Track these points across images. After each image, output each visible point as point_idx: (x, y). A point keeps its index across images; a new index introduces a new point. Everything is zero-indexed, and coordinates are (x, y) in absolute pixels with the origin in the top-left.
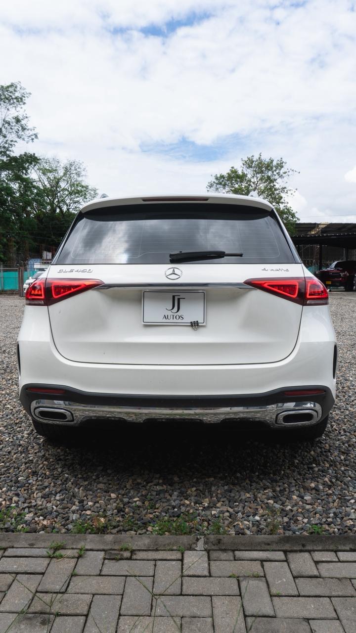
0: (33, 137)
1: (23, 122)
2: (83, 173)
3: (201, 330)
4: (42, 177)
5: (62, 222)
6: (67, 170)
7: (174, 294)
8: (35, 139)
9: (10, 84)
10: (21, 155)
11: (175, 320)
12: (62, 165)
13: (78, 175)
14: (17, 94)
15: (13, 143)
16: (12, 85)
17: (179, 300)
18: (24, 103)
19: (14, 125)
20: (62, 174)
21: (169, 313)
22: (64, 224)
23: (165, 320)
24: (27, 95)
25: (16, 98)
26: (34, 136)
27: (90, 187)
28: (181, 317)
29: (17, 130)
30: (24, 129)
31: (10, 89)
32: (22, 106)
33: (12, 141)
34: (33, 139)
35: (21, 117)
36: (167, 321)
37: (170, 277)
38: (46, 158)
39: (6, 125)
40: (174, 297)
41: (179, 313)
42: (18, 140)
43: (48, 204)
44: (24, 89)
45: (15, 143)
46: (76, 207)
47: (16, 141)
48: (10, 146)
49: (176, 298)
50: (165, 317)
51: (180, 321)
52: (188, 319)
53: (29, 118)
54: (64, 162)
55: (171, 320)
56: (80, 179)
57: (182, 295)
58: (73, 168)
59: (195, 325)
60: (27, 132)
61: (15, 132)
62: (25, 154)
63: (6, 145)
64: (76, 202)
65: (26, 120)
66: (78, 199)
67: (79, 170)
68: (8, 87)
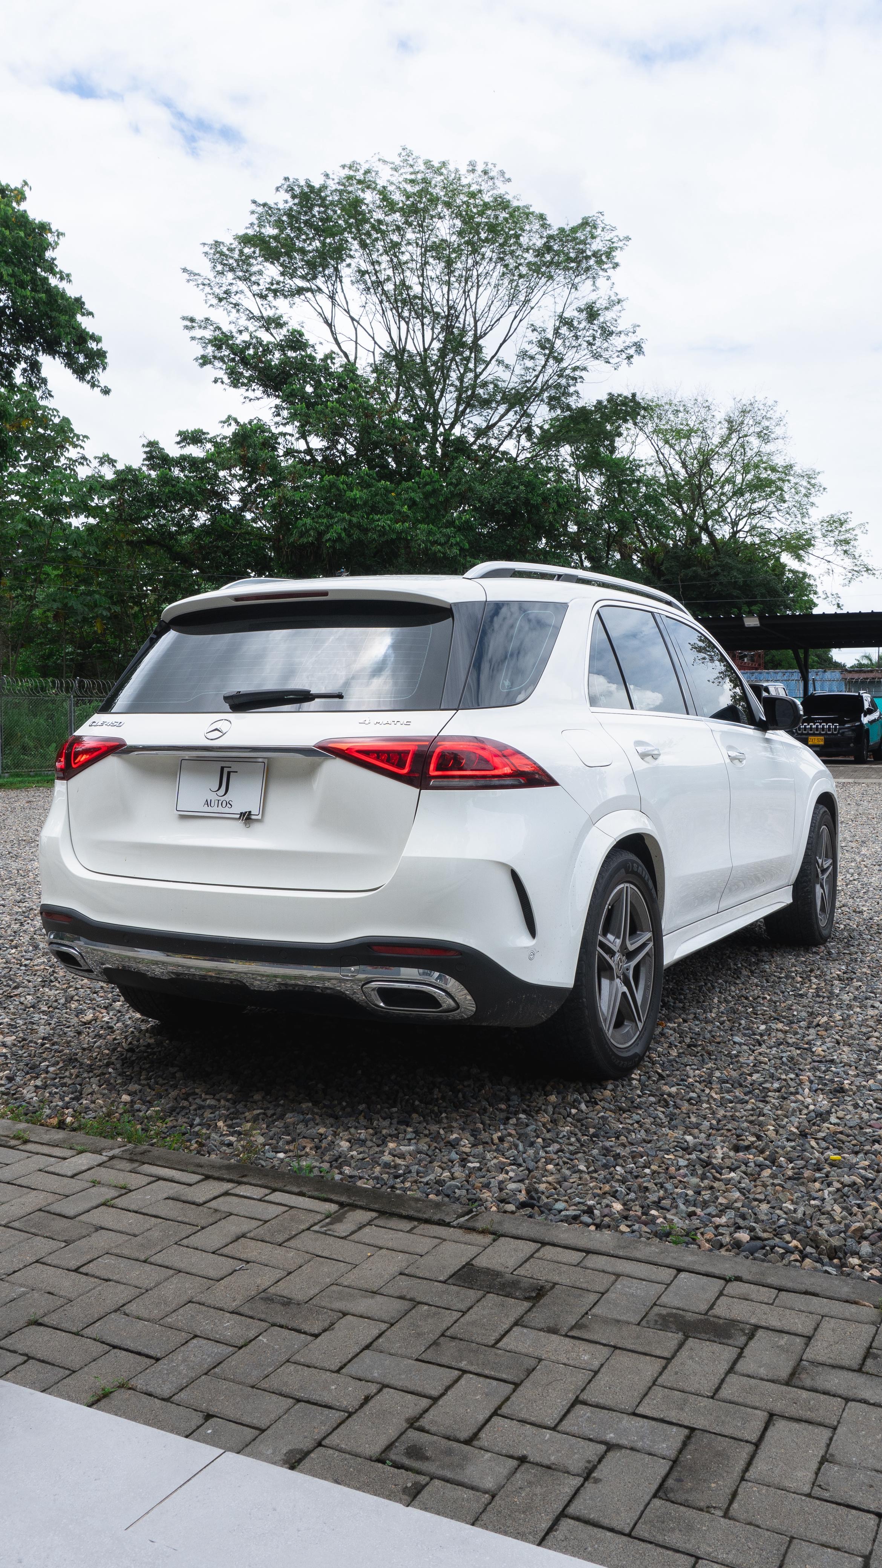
0: (631, 351)
1: (606, 317)
2: (778, 431)
3: (256, 827)
4: (666, 450)
5: (713, 572)
6: (733, 427)
7: (224, 764)
8: (636, 357)
9: (580, 221)
10: (600, 402)
11: (220, 809)
12: (720, 416)
13: (764, 436)
14: (596, 245)
15: (577, 373)
16: (585, 223)
17: (229, 773)
18: (616, 265)
19: (582, 326)
20: (716, 440)
21: (213, 797)
22: (717, 574)
23: (206, 809)
24: (620, 244)
25: (595, 254)
26: (634, 348)
27: (797, 469)
28: (229, 804)
29: (591, 339)
30: (607, 333)
31: (578, 235)
32: (611, 272)
33: (575, 369)
34: (629, 358)
35: (601, 304)
36: (209, 809)
37: (209, 736)
38: (675, 402)
39: (564, 330)
40: (222, 769)
41: (227, 798)
42: (592, 364)
43: (678, 522)
44: (613, 229)
45: (583, 374)
46: (754, 528)
47: (585, 369)
48: (571, 382)
49: (225, 770)
50: (208, 803)
51: (227, 810)
52: (239, 807)
53: (624, 303)
54: (723, 408)
55: (215, 809)
56: (767, 448)
57: (234, 767)
58: (748, 420)
59: (247, 818)
60: (614, 339)
61: (585, 345)
62: (611, 398)
63: (563, 382)
64: (755, 514)
65: (617, 308)
66: (760, 504)
67: (765, 423)
68: (574, 230)
